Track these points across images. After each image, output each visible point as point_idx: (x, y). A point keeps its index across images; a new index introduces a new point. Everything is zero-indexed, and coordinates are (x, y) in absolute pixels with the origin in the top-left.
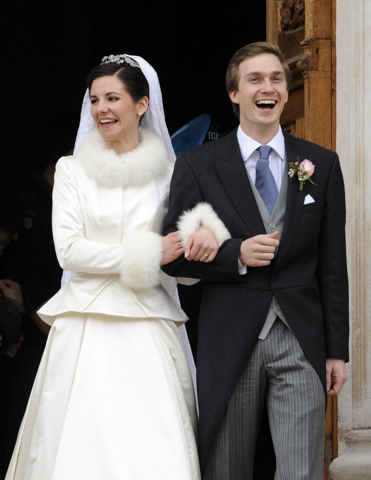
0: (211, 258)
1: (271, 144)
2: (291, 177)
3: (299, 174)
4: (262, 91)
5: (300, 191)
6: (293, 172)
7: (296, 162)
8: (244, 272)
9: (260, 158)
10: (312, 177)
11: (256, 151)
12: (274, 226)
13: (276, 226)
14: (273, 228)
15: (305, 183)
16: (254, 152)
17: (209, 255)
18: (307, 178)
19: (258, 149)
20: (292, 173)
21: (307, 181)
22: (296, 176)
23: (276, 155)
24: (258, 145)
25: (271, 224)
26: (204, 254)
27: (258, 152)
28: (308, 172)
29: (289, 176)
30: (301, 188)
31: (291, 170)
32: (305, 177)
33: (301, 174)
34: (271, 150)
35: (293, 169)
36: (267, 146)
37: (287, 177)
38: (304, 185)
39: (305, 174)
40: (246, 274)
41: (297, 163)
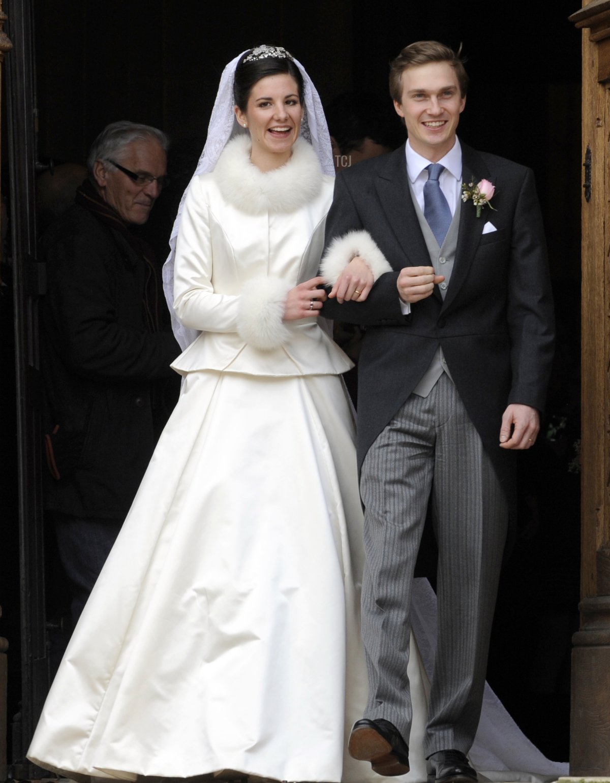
0: (363, 297)
1: (443, 162)
2: (465, 201)
3: (474, 197)
4: (429, 112)
5: (478, 218)
6: (466, 195)
7: (470, 183)
8: (407, 311)
9: (429, 179)
10: (492, 201)
11: (425, 170)
12: (444, 261)
13: (446, 260)
14: (443, 264)
15: (483, 208)
16: (423, 171)
17: (361, 292)
18: (485, 202)
19: (427, 168)
20: (465, 197)
21: (486, 205)
22: (470, 200)
23: (450, 174)
24: (427, 163)
25: (441, 258)
26: (355, 291)
27: (427, 171)
28: (485, 195)
29: (462, 200)
30: (478, 215)
31: (464, 192)
32: (481, 200)
33: (476, 197)
34: (442, 169)
35: (467, 192)
36: (438, 164)
37: (460, 201)
38: (482, 210)
39: (482, 197)
40: (410, 314)
41: (471, 185)
